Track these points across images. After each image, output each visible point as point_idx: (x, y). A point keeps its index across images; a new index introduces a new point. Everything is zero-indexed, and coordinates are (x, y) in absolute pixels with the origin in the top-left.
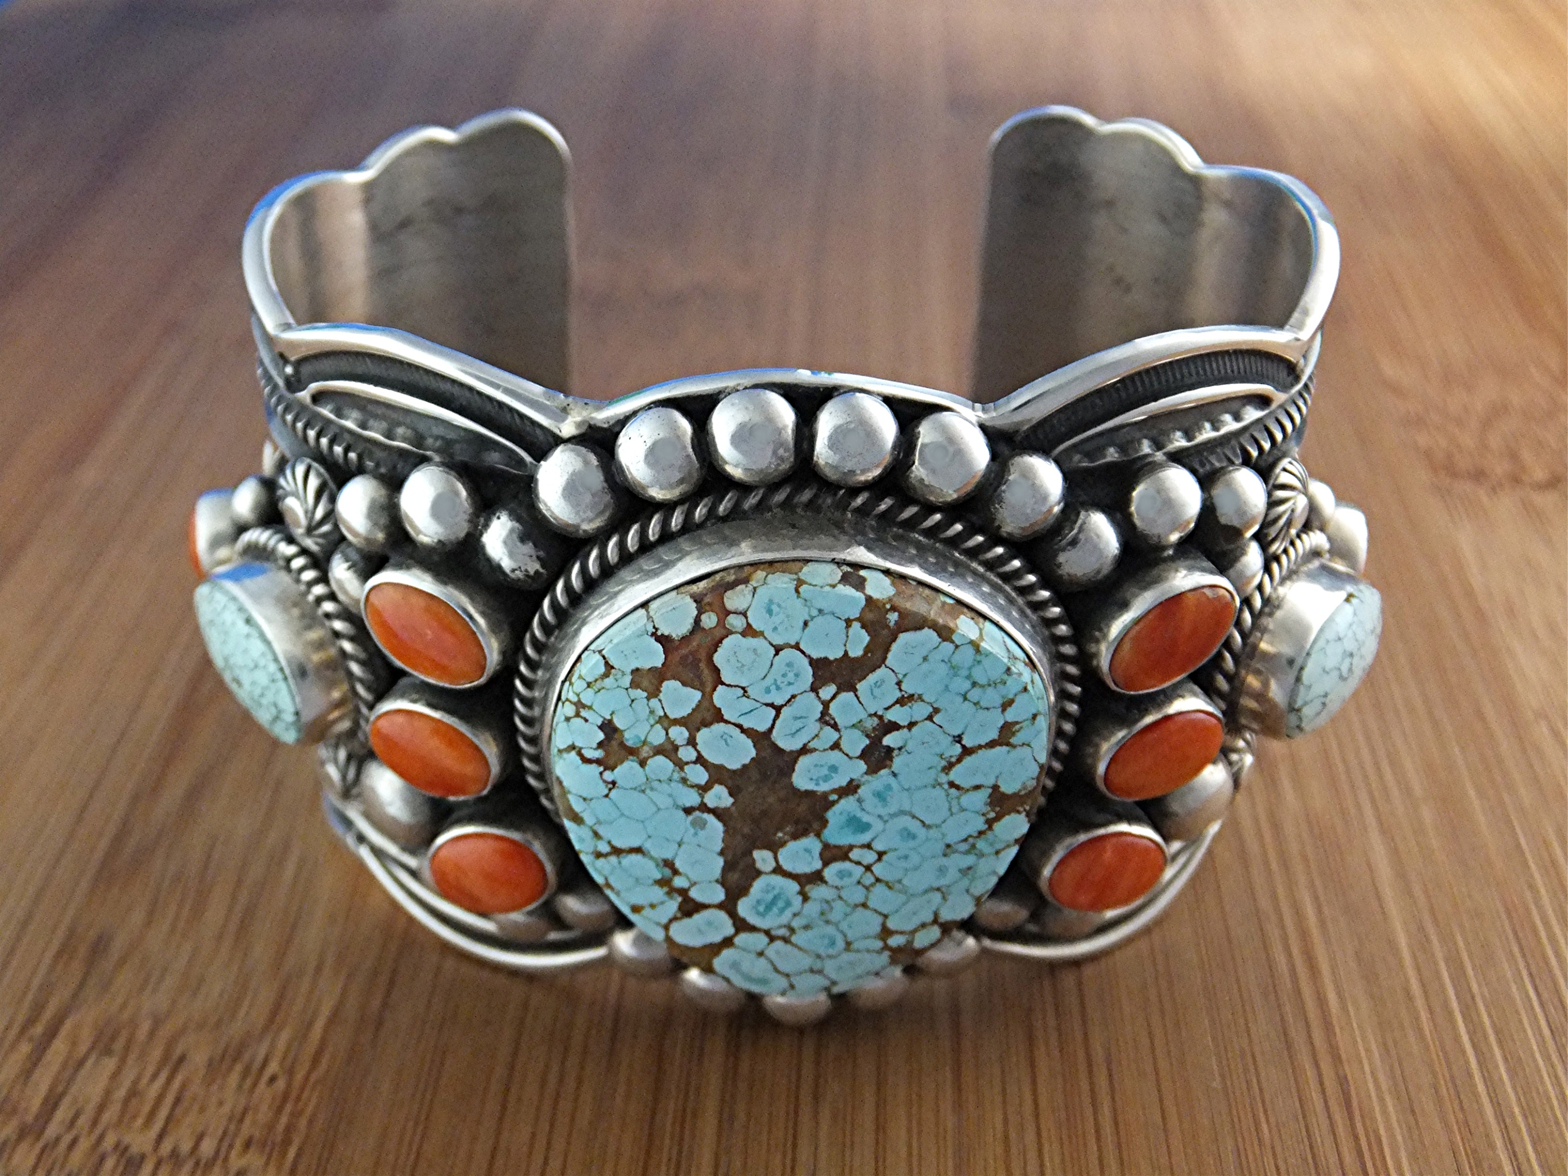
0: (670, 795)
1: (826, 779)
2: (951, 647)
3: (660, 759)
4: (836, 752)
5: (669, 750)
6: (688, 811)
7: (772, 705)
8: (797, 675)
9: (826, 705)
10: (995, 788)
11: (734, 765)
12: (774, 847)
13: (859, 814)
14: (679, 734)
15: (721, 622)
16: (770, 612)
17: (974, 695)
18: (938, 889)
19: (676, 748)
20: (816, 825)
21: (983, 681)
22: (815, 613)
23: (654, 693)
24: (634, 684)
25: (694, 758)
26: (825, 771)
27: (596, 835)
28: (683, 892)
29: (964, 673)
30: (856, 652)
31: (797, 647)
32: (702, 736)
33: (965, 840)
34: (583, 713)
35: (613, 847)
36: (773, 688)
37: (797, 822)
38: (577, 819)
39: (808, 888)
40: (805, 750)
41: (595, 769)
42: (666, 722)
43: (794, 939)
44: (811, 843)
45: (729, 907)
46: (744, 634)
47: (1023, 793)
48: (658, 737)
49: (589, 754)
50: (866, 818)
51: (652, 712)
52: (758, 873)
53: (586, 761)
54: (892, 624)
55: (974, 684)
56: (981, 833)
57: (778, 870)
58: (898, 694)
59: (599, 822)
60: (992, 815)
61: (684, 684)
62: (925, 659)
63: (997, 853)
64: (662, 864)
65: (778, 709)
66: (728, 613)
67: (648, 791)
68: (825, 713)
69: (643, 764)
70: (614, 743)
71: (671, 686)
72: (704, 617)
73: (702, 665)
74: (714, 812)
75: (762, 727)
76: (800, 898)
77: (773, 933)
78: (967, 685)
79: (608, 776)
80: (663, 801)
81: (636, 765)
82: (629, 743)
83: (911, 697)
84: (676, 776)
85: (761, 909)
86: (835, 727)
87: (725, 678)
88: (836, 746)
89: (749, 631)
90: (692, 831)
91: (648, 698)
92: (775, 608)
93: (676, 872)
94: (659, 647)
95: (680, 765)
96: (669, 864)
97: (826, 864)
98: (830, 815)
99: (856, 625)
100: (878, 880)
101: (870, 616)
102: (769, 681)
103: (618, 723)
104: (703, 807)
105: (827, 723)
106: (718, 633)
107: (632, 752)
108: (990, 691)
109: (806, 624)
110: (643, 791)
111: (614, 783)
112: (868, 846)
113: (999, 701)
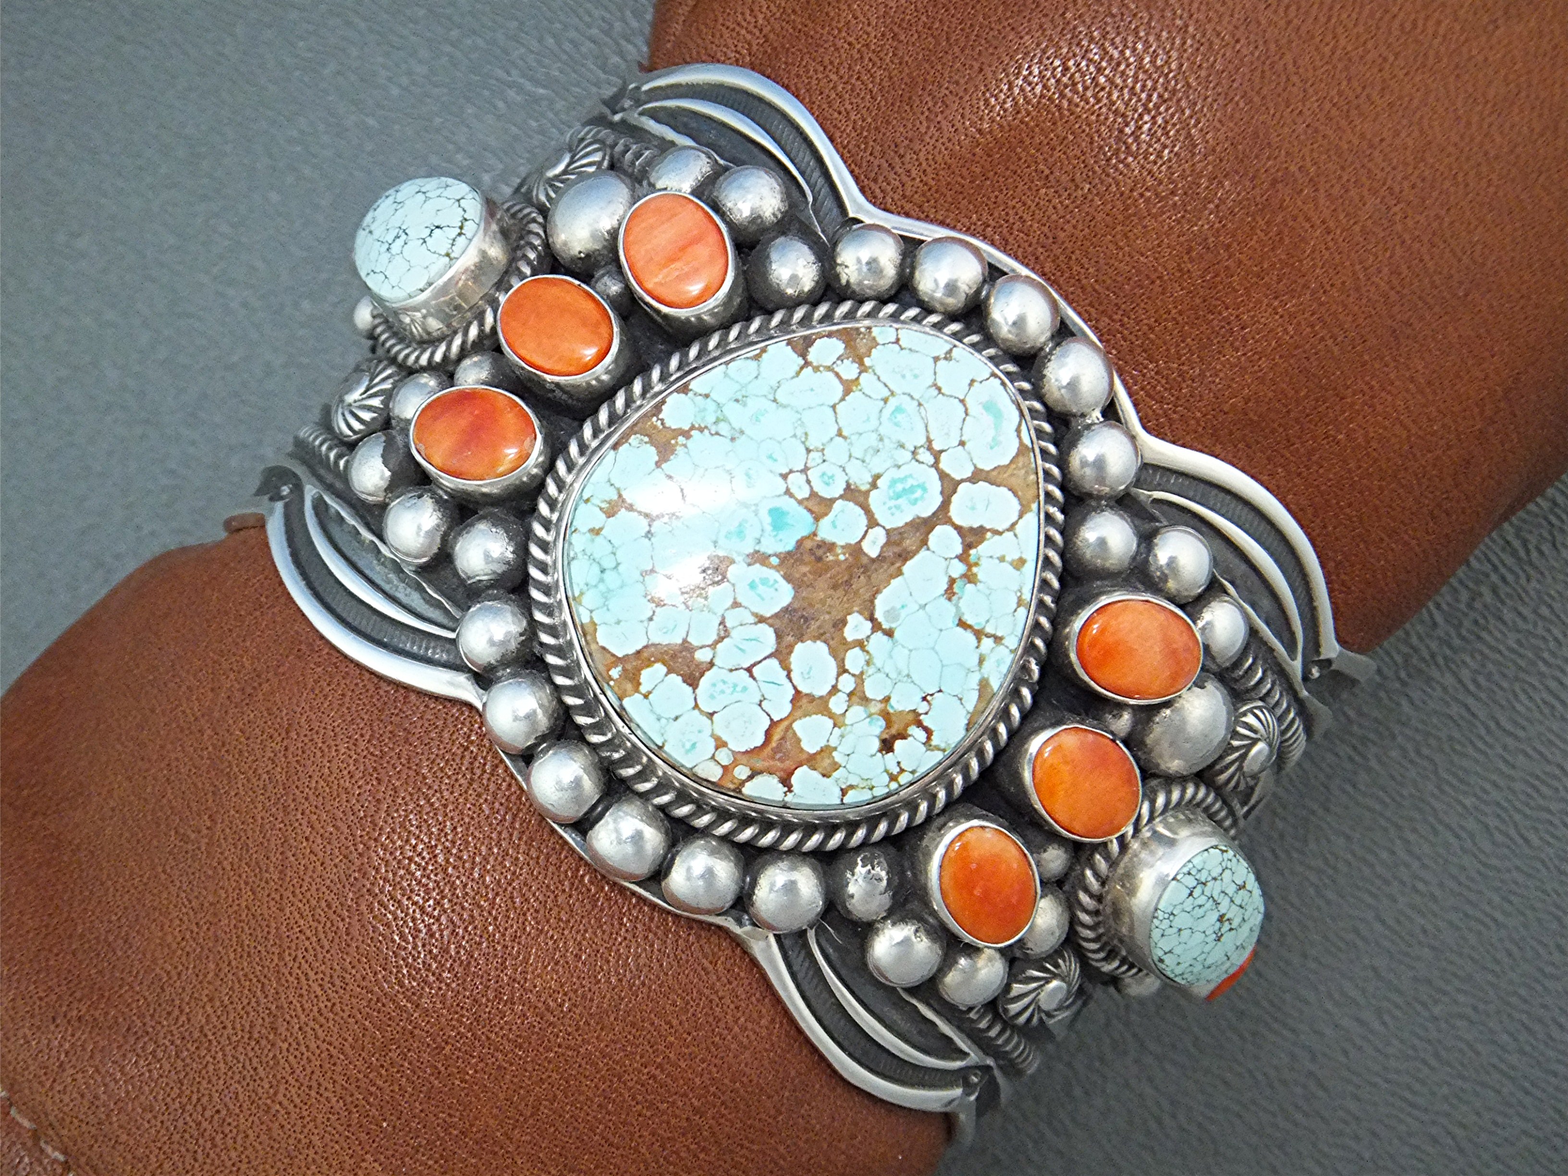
0: (891, 657)
1: (764, 581)
2: (594, 615)
3: (869, 694)
4: (739, 600)
5: (858, 696)
6: (889, 633)
7: (752, 676)
8: (714, 685)
9: (713, 646)
10: (658, 464)
11: (821, 647)
12: (856, 550)
13: (769, 528)
14: (837, 704)
15: (735, 763)
16: (694, 745)
17: (608, 563)
18: (775, 401)
19: (850, 695)
20: (808, 544)
21: (596, 569)
22: (663, 721)
23: (827, 750)
24: (836, 766)
25: (846, 675)
26: (761, 589)
27: (981, 661)
28: (963, 557)
29: (601, 587)
30: (659, 669)
31: (696, 706)
32: (821, 690)
33: (717, 434)
34: (896, 770)
35: (979, 640)
36: (739, 689)
37: (819, 559)
38: (984, 684)
39: (864, 487)
40: (761, 620)
41: (926, 721)
42: (838, 722)
43: (922, 440)
44: (826, 531)
45: (942, 515)
46: (724, 744)
47: (646, 439)
48: (857, 712)
49: (921, 735)
50: (767, 520)
51: (842, 736)
52: (888, 532)
53: (929, 732)
54: (619, 668)
55: (603, 571)
56: (701, 430)
57: (873, 523)
58: (658, 610)
59: (969, 671)
60: (681, 439)
61: (799, 741)
62: (618, 622)
63: (707, 396)
64: (955, 598)
65: (749, 670)
66: (725, 768)
67: (905, 672)
68: (721, 639)
69: (887, 699)
70: (893, 731)
71: (810, 746)
72: (744, 777)
73: (774, 744)
74: (872, 619)
75: (774, 663)
76: (879, 482)
77: (931, 460)
78: (607, 576)
79: (922, 707)
80: (901, 654)
81: (893, 701)
82: (882, 723)
83: (652, 600)
84: (871, 670)
85: (918, 493)
86: (722, 623)
87: (767, 723)
88: (736, 604)
89: (720, 744)
90: (903, 613)
91: (835, 749)
92: (688, 745)
93: (952, 581)
94: (794, 780)
95: (860, 678)
96: (950, 593)
97: (833, 501)
98: (790, 546)
99: (643, 689)
100: (808, 451)
101: (629, 686)
102: (737, 696)
103: (876, 744)
104: (876, 626)
105: (726, 630)
106: (744, 759)
107: (886, 716)
108: (597, 556)
109: (676, 718)
110: (908, 676)
111: (924, 699)
112: (788, 492)
113: (599, 539)
